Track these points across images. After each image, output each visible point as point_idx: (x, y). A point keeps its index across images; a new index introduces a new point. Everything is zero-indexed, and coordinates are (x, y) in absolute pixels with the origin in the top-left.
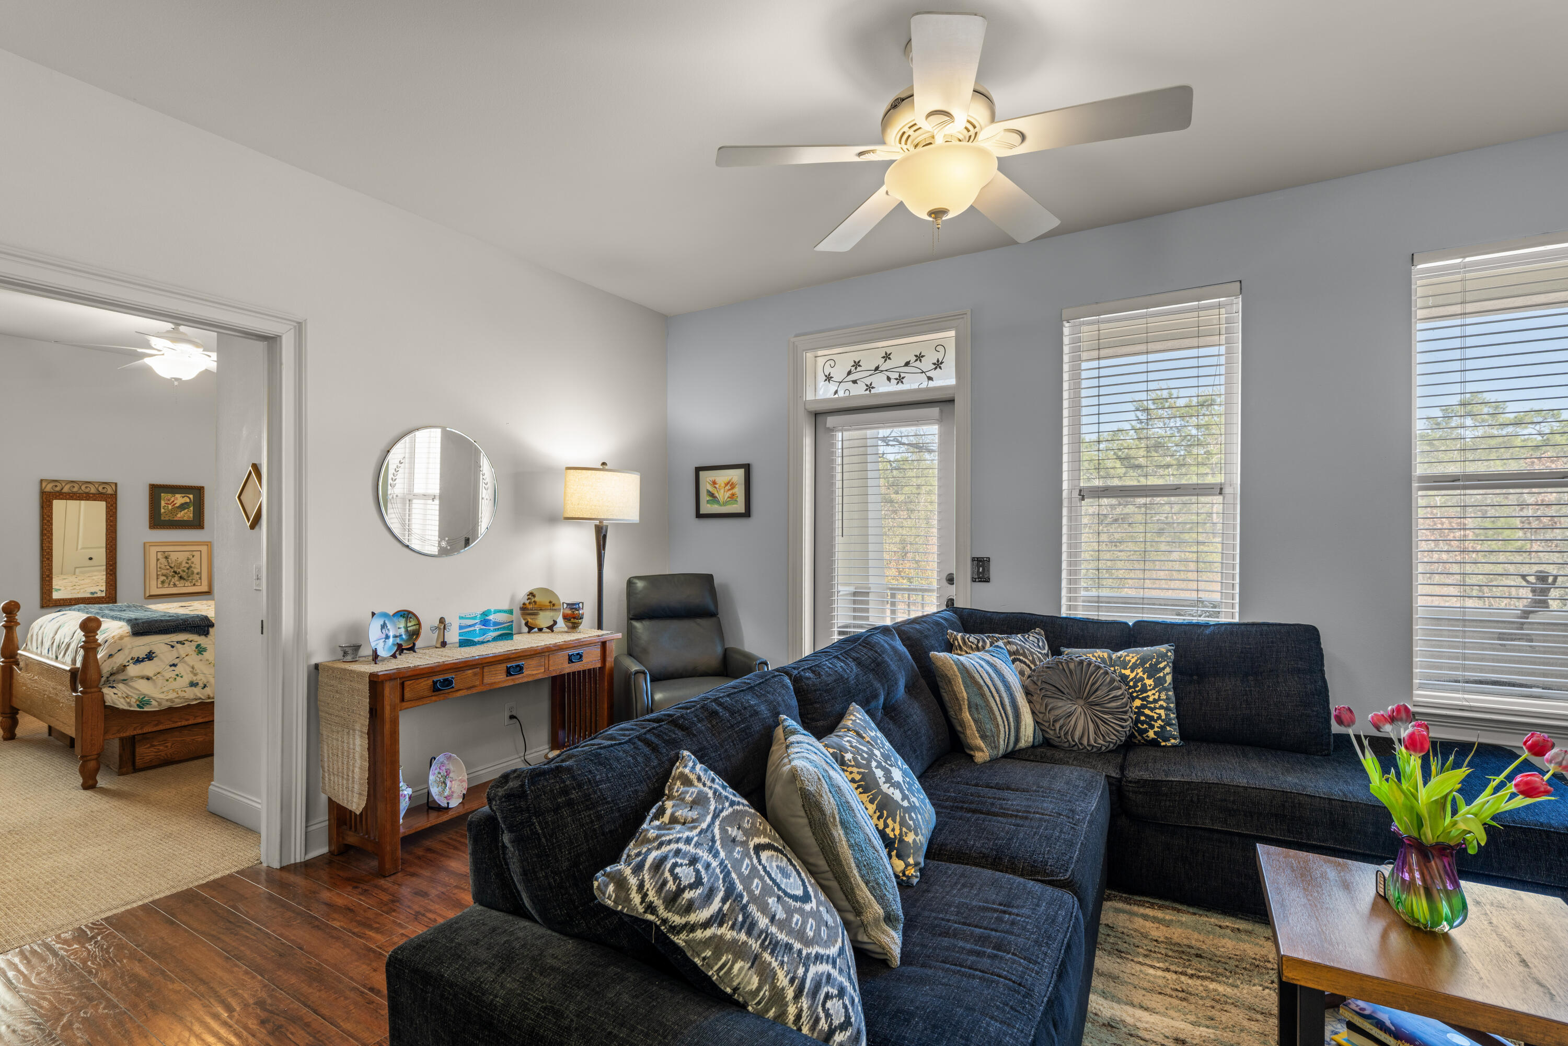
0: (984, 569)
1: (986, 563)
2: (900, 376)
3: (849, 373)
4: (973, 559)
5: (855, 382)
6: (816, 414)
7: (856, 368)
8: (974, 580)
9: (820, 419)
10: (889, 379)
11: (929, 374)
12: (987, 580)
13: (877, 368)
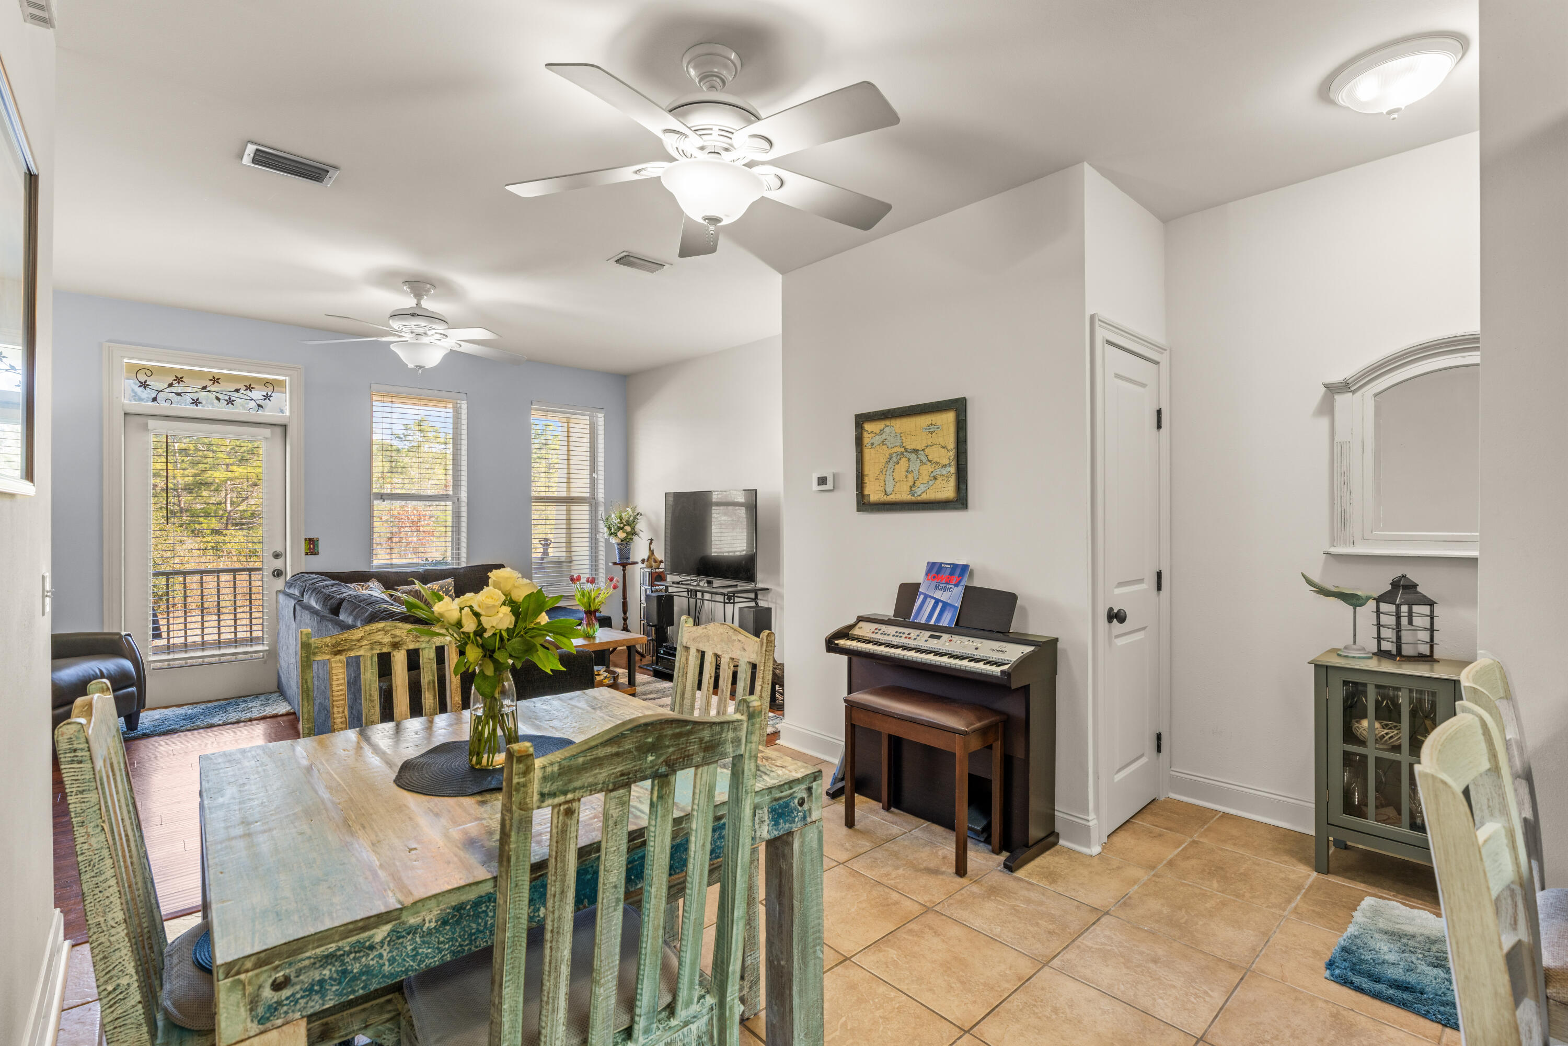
0: (314, 546)
1: (316, 543)
2: (230, 398)
3: (170, 385)
4: (306, 539)
5: (178, 394)
6: (125, 414)
7: (179, 383)
8: (306, 554)
9: (128, 418)
10: (218, 399)
11: (258, 402)
12: (317, 553)
13: (204, 388)
